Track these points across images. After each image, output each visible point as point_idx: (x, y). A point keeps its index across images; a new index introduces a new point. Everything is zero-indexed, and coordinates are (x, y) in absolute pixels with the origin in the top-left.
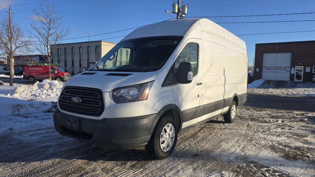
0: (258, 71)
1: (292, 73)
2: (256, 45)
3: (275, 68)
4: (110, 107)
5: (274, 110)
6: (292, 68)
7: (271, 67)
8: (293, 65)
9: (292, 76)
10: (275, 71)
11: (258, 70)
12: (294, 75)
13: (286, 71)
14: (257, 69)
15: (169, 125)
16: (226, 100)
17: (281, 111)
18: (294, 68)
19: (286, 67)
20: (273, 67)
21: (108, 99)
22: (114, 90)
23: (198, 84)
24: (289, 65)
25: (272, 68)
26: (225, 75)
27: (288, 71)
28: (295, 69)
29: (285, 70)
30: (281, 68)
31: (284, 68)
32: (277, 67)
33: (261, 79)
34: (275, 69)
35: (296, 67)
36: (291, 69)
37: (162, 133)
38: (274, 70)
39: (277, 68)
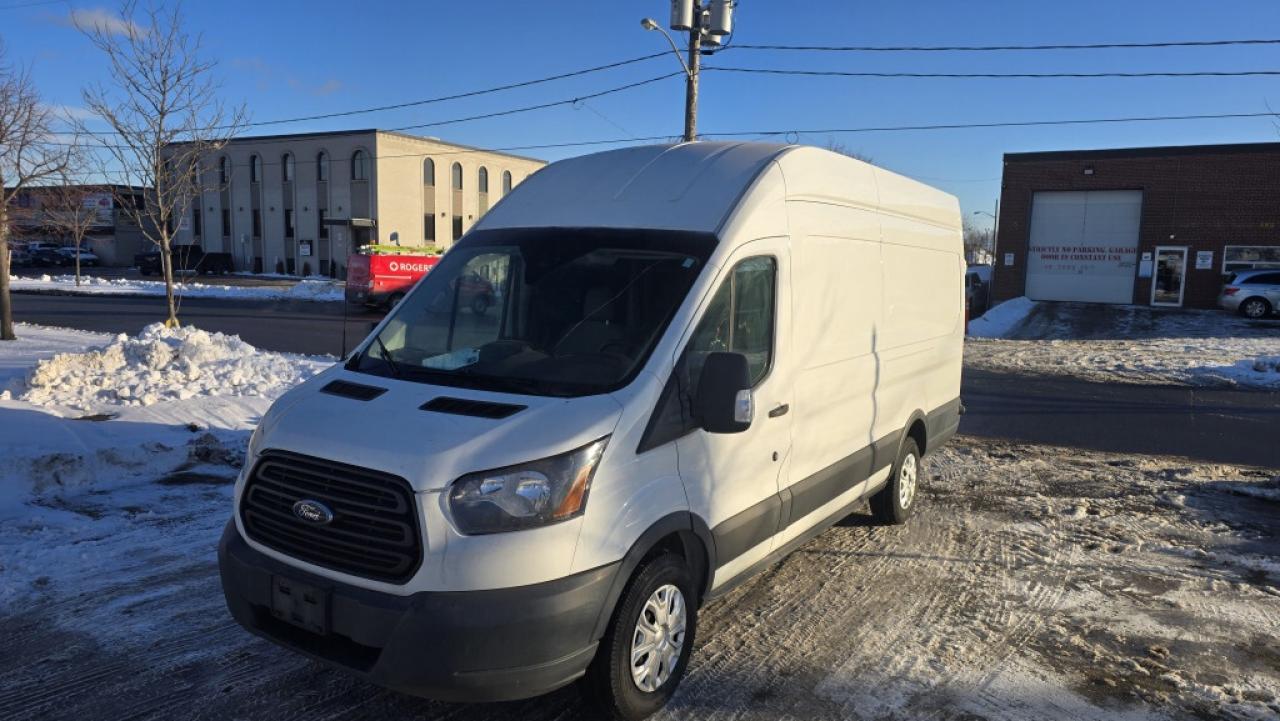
0: (1011, 264)
1: (1142, 273)
2: (1008, 158)
3: (1077, 253)
4: (445, 550)
5: (1065, 453)
6: (1145, 255)
7: (1064, 249)
8: (1146, 244)
9: (1141, 286)
10: (1078, 264)
11: (1009, 260)
12: (1149, 280)
13: (1121, 265)
14: (1007, 255)
15: (665, 590)
16: (878, 447)
17: (1090, 457)
18: (1149, 254)
19: (1121, 250)
20: (1069, 250)
21: (435, 521)
22: (458, 483)
23: (772, 414)
24: (1132, 241)
25: (1067, 253)
26: (877, 350)
27: (1128, 265)
28: (1153, 258)
29: (1117, 262)
30: (1101, 254)
31: (1114, 254)
32: (1084, 250)
33: (1022, 298)
34: (1077, 257)
35: (1159, 249)
36: (1139, 258)
37: (638, 628)
38: (1075, 262)
39: (1085, 253)
